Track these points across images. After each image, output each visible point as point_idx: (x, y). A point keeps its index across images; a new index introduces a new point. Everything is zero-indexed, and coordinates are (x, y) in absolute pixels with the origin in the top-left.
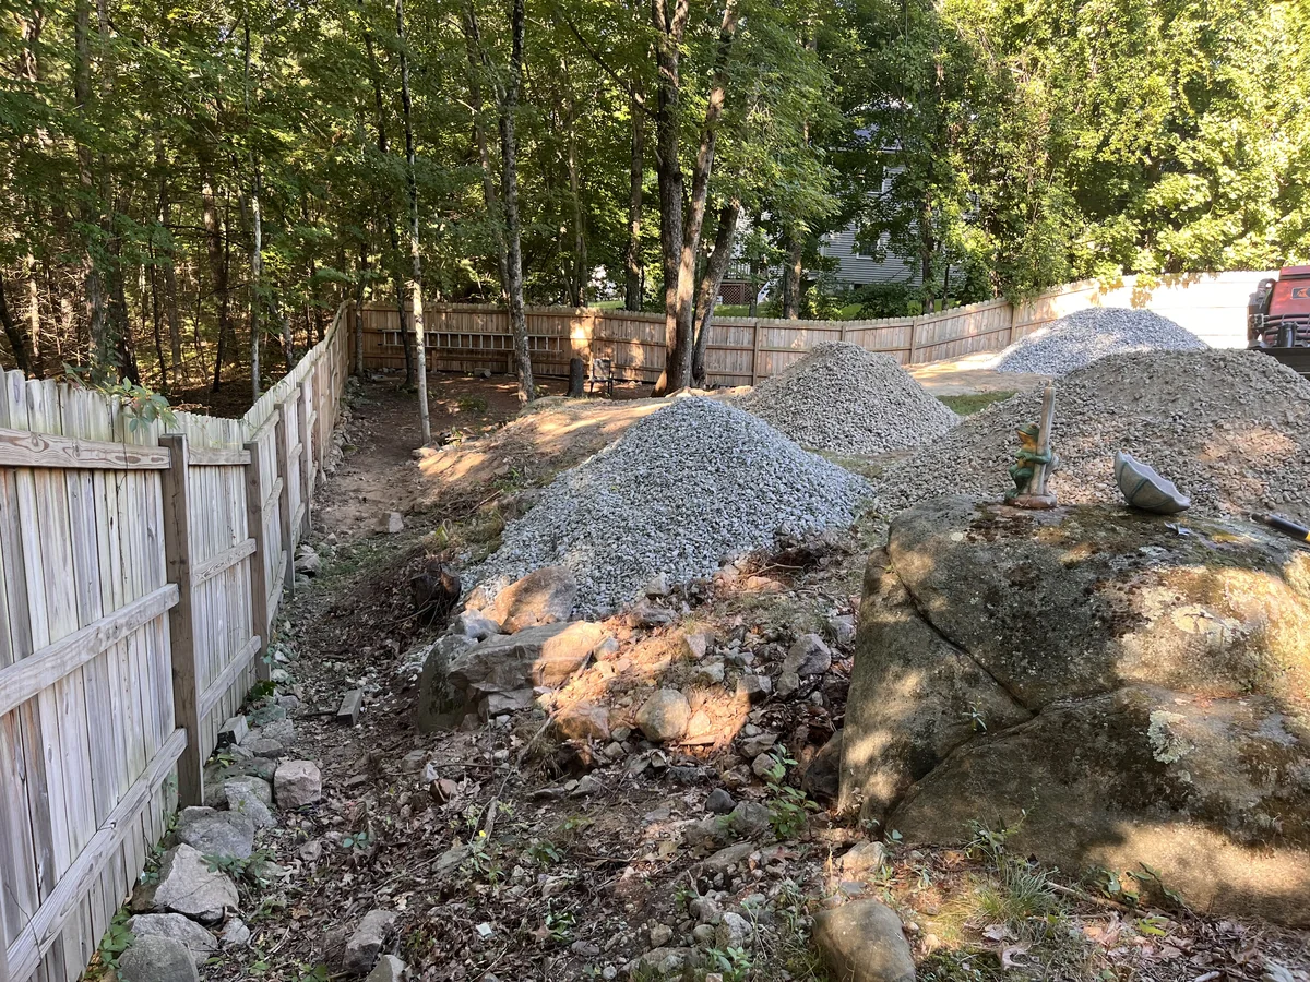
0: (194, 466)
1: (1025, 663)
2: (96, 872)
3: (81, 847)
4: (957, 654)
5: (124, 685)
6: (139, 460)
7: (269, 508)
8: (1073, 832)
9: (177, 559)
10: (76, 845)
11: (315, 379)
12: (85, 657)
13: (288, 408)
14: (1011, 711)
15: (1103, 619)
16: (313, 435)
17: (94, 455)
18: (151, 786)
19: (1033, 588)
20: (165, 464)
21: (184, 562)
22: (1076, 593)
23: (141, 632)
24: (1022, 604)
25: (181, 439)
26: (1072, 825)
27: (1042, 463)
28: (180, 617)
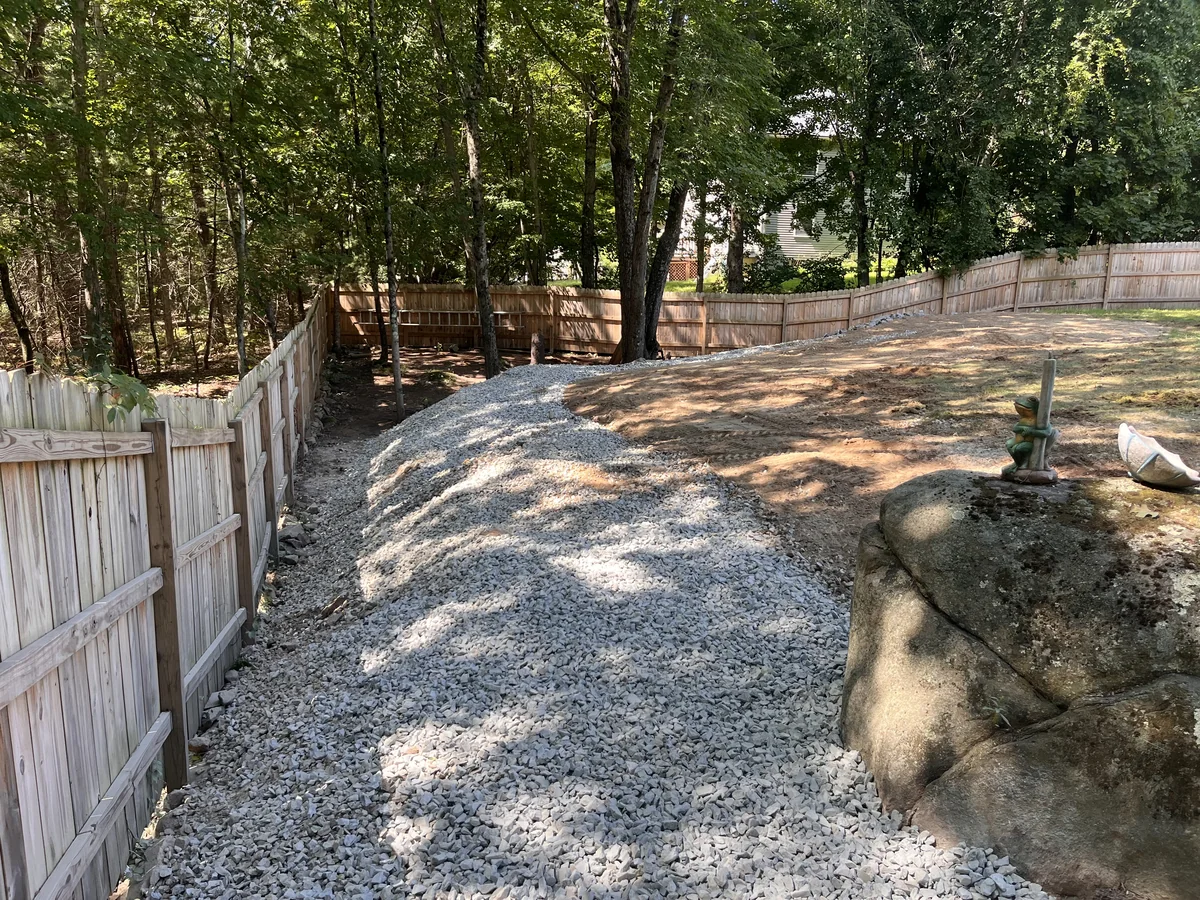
0: (178, 448)
1: (1047, 652)
2: (75, 881)
3: (58, 856)
4: (970, 643)
5: (105, 678)
6: (119, 447)
7: (253, 483)
8: (1117, 842)
9: (161, 543)
10: (53, 855)
11: (296, 357)
12: (60, 658)
13: (272, 386)
14: (1034, 706)
15: (1129, 605)
16: (295, 410)
17: (69, 446)
18: (133, 779)
19: (1048, 571)
20: (147, 449)
21: (167, 546)
22: (1097, 576)
23: (123, 621)
24: (1038, 588)
25: (163, 424)
26: (1115, 834)
27: (1042, 437)
28: (163, 602)
